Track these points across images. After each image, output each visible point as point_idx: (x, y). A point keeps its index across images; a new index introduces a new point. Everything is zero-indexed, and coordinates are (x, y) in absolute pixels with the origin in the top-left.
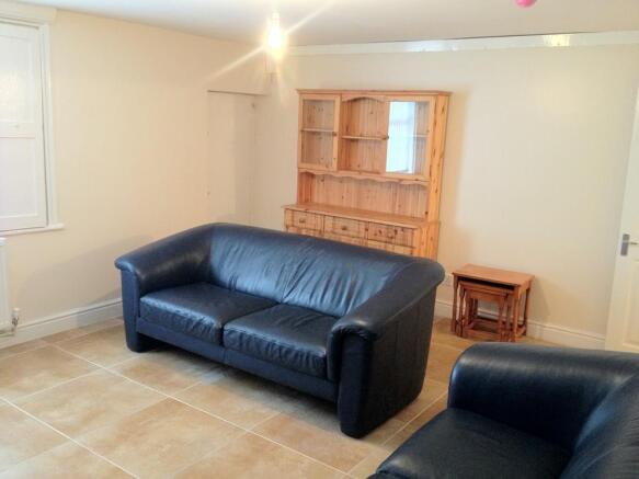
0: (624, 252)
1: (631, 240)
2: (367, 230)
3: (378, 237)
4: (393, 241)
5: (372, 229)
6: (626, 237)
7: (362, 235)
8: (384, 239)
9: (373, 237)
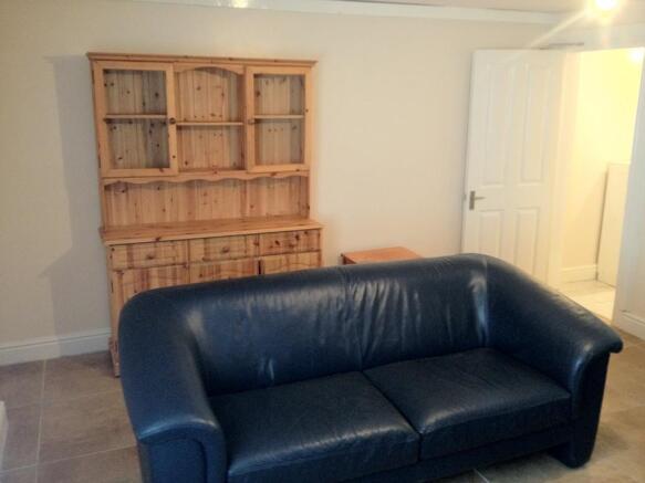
0: (472, 207)
1: (477, 195)
2: (257, 244)
3: (274, 251)
4: (295, 249)
5: (264, 243)
6: (473, 193)
7: (251, 253)
8: (282, 250)
9: (267, 251)
